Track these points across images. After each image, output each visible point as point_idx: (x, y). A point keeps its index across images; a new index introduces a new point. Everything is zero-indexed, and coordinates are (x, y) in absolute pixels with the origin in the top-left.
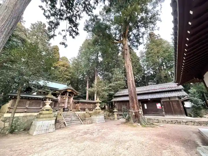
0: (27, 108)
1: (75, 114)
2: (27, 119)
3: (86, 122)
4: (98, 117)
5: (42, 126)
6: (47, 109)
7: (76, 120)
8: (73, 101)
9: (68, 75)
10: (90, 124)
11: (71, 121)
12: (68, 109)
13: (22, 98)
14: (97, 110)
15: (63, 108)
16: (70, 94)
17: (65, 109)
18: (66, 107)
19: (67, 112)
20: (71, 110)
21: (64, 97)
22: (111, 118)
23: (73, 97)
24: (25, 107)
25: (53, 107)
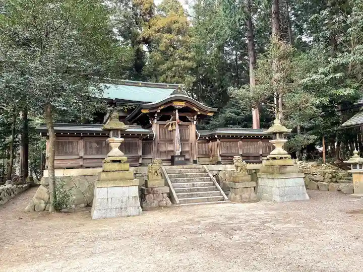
0: (82, 157)
1: (205, 171)
2: (88, 182)
3: (238, 197)
4: (277, 183)
5: (110, 200)
6: (114, 159)
7: (205, 190)
8: (197, 136)
9: (187, 58)
10: (250, 202)
11: (191, 190)
12: (183, 159)
13: (58, 134)
14: (274, 158)
15: (172, 155)
16: (183, 115)
17: (176, 159)
18: (178, 153)
19: (181, 167)
20: (195, 162)
21: (169, 125)
22: (342, 186)
23: (195, 122)
24: (78, 155)
25: (140, 153)
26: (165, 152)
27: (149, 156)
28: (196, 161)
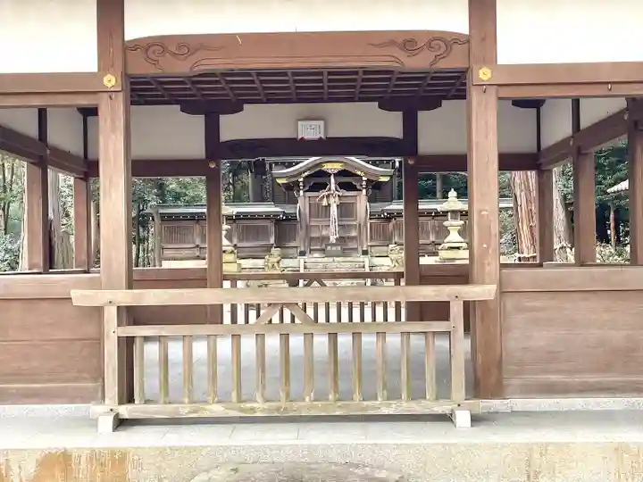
8: (367, 213)
12: (339, 248)
18: (332, 239)
21: (323, 198)
23: (364, 191)
24: (194, 243)
25: (272, 240)
26: (318, 238)
27: (292, 244)
28: (367, 251)
